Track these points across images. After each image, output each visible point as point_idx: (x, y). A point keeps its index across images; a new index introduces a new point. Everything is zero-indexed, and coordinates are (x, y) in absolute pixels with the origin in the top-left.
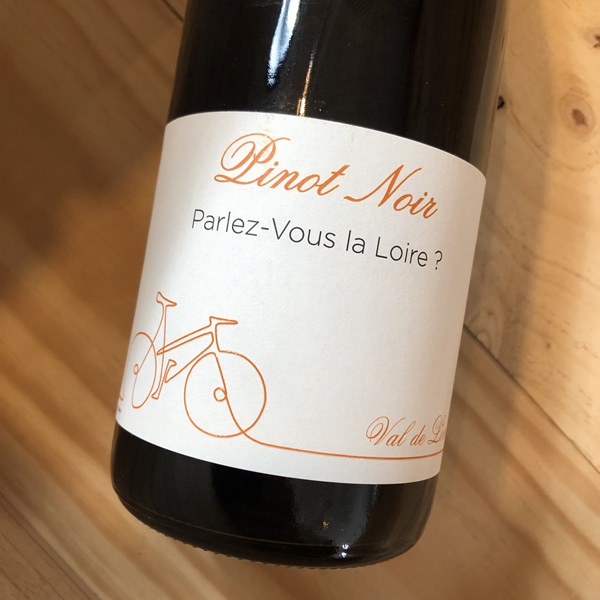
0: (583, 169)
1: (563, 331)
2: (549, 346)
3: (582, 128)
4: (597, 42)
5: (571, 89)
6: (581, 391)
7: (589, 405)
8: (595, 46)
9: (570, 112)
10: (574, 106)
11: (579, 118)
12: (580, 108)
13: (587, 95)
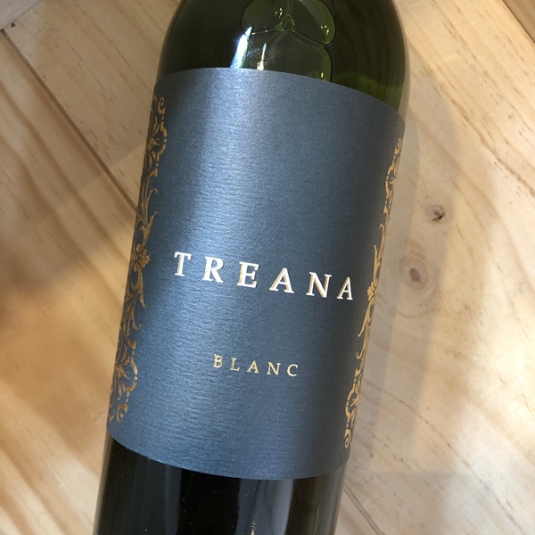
0: (414, 317)
1: (385, 445)
2: (372, 456)
3: (416, 284)
4: (435, 217)
5: (412, 252)
6: (395, 494)
7: (400, 506)
8: (434, 220)
9: (407, 269)
10: (412, 266)
11: (415, 276)
12: (417, 268)
13: (424, 258)
